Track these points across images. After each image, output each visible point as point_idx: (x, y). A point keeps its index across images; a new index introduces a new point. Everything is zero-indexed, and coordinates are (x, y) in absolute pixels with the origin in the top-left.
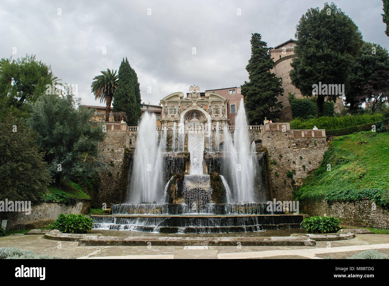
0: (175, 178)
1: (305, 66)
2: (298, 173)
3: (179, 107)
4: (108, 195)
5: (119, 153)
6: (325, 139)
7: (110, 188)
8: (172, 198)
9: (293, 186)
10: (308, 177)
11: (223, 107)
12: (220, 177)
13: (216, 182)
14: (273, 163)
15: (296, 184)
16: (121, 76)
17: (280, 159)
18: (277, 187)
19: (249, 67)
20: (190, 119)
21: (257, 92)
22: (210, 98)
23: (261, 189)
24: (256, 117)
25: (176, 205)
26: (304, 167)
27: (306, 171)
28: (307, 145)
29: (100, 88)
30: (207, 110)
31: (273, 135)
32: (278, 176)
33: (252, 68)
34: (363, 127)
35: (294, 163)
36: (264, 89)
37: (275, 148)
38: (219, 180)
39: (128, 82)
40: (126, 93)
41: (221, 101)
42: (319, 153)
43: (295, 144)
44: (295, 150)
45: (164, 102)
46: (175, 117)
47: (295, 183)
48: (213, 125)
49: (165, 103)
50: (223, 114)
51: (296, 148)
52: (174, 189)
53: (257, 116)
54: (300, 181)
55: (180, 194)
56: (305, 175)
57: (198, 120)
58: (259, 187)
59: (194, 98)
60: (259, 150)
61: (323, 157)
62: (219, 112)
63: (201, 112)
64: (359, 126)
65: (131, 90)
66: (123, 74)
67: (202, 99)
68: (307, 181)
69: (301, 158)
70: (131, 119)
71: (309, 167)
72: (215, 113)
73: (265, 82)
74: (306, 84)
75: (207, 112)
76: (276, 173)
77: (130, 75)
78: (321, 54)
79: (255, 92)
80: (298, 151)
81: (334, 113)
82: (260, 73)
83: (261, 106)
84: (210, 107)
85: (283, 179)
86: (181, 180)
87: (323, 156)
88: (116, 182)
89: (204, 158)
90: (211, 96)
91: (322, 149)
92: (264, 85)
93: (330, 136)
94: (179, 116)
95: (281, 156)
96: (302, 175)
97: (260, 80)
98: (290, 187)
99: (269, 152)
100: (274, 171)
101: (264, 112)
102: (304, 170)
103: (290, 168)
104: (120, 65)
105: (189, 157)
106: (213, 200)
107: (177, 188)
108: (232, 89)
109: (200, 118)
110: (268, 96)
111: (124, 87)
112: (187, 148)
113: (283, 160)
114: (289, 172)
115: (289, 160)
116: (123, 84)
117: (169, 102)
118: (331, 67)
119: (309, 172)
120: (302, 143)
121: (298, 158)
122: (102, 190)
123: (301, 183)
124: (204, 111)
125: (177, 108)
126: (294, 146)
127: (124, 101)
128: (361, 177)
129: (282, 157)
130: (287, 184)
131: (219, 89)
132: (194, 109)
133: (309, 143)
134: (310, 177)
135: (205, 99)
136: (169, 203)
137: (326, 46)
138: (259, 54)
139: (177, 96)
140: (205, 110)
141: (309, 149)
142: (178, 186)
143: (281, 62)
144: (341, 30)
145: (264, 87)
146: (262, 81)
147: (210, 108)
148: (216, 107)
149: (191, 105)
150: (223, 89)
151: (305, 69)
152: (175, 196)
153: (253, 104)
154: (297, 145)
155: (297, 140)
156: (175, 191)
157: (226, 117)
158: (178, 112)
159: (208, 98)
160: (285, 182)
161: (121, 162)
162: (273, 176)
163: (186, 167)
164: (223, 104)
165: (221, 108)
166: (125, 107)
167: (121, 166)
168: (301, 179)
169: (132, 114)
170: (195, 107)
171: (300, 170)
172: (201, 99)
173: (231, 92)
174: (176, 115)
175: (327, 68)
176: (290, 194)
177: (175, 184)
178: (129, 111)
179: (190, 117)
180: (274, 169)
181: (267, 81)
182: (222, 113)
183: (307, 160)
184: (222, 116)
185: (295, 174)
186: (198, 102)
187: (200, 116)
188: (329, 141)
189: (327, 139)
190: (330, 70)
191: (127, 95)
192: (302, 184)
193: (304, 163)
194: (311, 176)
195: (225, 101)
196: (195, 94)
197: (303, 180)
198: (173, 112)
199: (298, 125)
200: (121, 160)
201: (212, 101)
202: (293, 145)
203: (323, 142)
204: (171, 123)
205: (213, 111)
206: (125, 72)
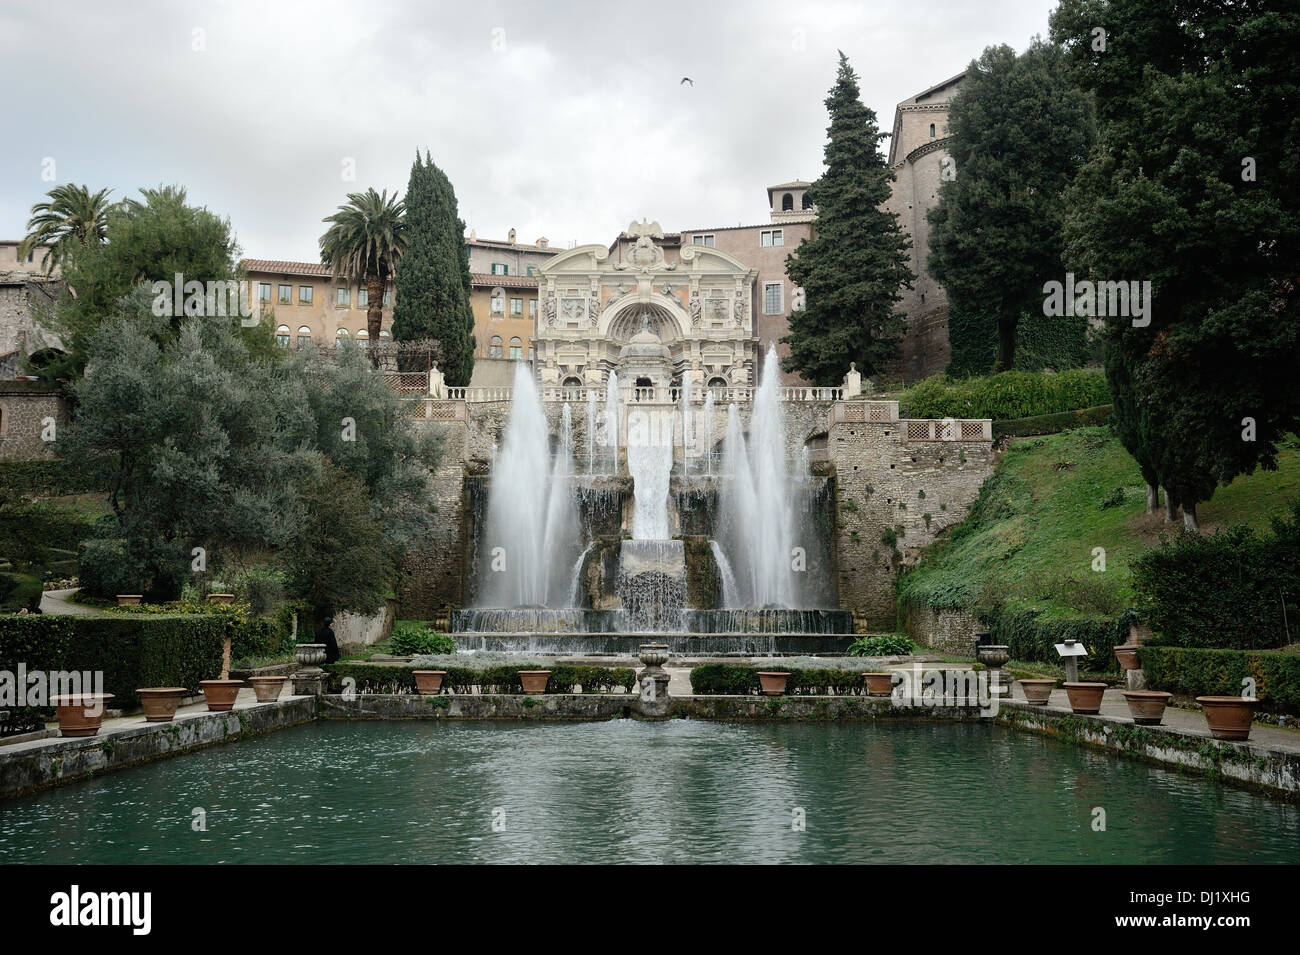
0: (599, 548)
1: (960, 231)
2: (910, 533)
3: (594, 294)
4: (426, 585)
5: (448, 479)
6: (988, 446)
7: (430, 570)
8: (591, 596)
9: (895, 567)
10: (935, 545)
11: (739, 294)
12: (708, 545)
13: (698, 557)
14: (849, 508)
15: (905, 561)
16: (417, 216)
17: (867, 498)
18: (853, 570)
19: (817, 192)
20: (628, 331)
21: (832, 281)
22: (695, 266)
23: (818, 573)
24: (827, 358)
25: (601, 614)
26: (927, 517)
27: (932, 529)
28: (941, 460)
29: (349, 254)
30: (684, 305)
31: (852, 433)
32: (858, 541)
33: (826, 197)
34: (1090, 416)
35: (903, 506)
36: (854, 270)
37: (856, 468)
38: (705, 551)
39: (438, 239)
40: (437, 274)
41: (732, 275)
42: (968, 483)
43: (908, 459)
44: (908, 474)
45: (544, 276)
46: (580, 328)
47: (901, 559)
48: (704, 355)
49: (546, 280)
50: (739, 318)
51: (910, 467)
52: (597, 573)
53: (831, 358)
54: (915, 553)
55: (609, 587)
56: (929, 540)
57: (654, 337)
58: (814, 568)
59: (644, 263)
60: (817, 470)
61: (978, 493)
62: (724, 311)
63: (666, 311)
64: (1082, 411)
65: (451, 262)
66: (422, 209)
67: (669, 270)
68: (933, 556)
69: (922, 495)
70: (452, 357)
71: (942, 520)
72: (711, 316)
73: (860, 247)
74: (959, 282)
75: (687, 311)
76: (854, 533)
77: (443, 212)
78: (1000, 204)
79: (828, 282)
80: (914, 476)
81: (1089, 328)
82: (847, 216)
83: (844, 326)
84: (696, 294)
85: (871, 547)
86: (611, 552)
87: (980, 490)
88: (446, 554)
89: (671, 491)
90: (700, 258)
91: (978, 472)
92: (855, 258)
93: (1003, 438)
94: (594, 324)
95: (870, 490)
96: (921, 538)
97: (847, 242)
98: (888, 568)
99: (840, 479)
100: (849, 528)
101: (849, 346)
102: (928, 527)
103: (891, 519)
104: (408, 178)
105: (632, 488)
106: (692, 601)
107: (603, 571)
108: (771, 230)
109: (662, 328)
110: (863, 299)
111: (426, 254)
112: (626, 460)
113: (874, 500)
114: (888, 530)
115: (889, 501)
116: (425, 243)
117: (558, 276)
118: (1027, 240)
119: (941, 532)
120: (927, 455)
121: (914, 494)
122: (410, 573)
123: (916, 559)
124: (676, 307)
125: (584, 294)
126: (907, 463)
127: (430, 300)
128: (1007, 557)
129: (872, 491)
130: (881, 561)
131: (727, 229)
132: (644, 300)
133: (946, 456)
134: (941, 545)
135: (682, 269)
136: (584, 606)
137: (1015, 181)
138: (849, 150)
139: (587, 256)
140: (679, 305)
141: (944, 471)
142: (607, 566)
143: (929, 153)
144: (1061, 137)
145: (854, 264)
146: (851, 245)
147: (696, 298)
148: (717, 296)
149: (634, 288)
150: (740, 228)
151: (957, 242)
152: (600, 589)
153: (820, 316)
154: (914, 460)
155: (914, 446)
156: (600, 578)
157: (749, 328)
158: (591, 311)
159: (689, 263)
160: (876, 556)
161: (456, 503)
162: (845, 540)
163: (624, 513)
164: (739, 286)
165: (733, 297)
166: (434, 319)
167: (457, 512)
168: (918, 548)
169: (455, 339)
170: (648, 295)
171: (916, 526)
172: (668, 266)
173: (767, 239)
174: (584, 322)
175: (1014, 244)
176: (887, 586)
177: (598, 562)
178: (448, 332)
179: (630, 324)
180: (850, 521)
181: (865, 246)
182: (736, 315)
183: (936, 499)
184: (734, 324)
185: (903, 536)
186: (656, 276)
187: (662, 322)
188: (999, 451)
189: (995, 446)
190: (1021, 250)
191: (437, 281)
192: (919, 562)
193: (928, 509)
194: (942, 541)
195: (747, 276)
196: (647, 250)
197: (922, 551)
198: (574, 312)
199: (933, 397)
200: (455, 497)
201: (703, 276)
202: (904, 460)
203: (984, 452)
204: (567, 347)
205: (707, 308)
206: (426, 201)
